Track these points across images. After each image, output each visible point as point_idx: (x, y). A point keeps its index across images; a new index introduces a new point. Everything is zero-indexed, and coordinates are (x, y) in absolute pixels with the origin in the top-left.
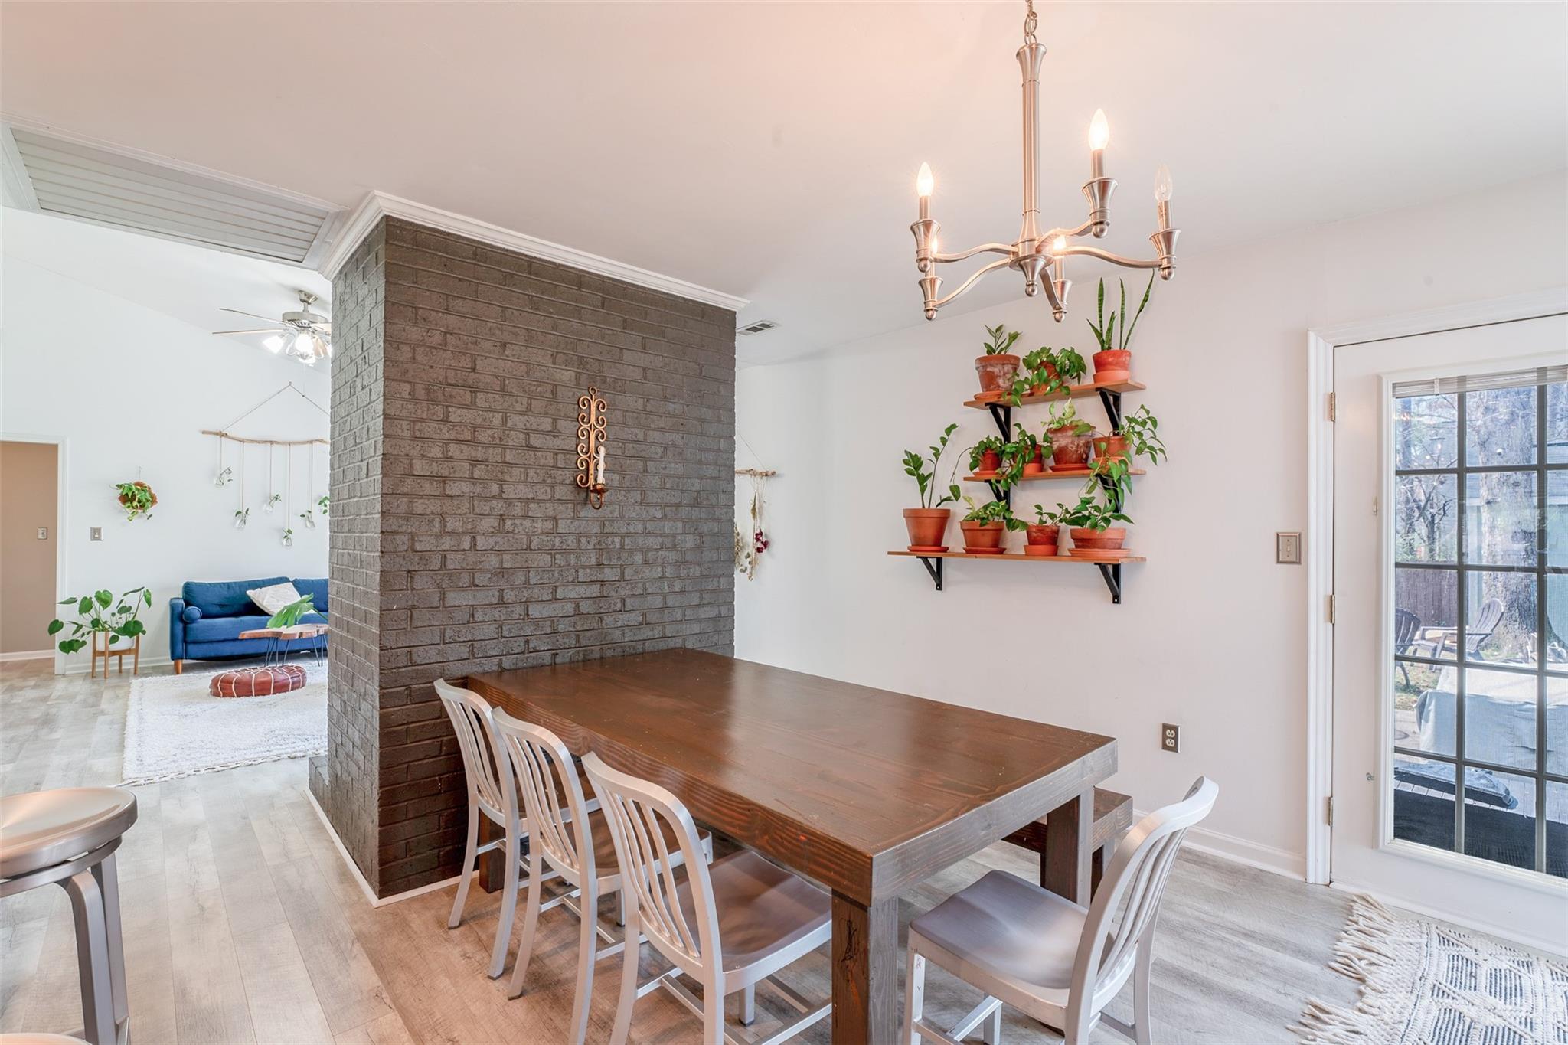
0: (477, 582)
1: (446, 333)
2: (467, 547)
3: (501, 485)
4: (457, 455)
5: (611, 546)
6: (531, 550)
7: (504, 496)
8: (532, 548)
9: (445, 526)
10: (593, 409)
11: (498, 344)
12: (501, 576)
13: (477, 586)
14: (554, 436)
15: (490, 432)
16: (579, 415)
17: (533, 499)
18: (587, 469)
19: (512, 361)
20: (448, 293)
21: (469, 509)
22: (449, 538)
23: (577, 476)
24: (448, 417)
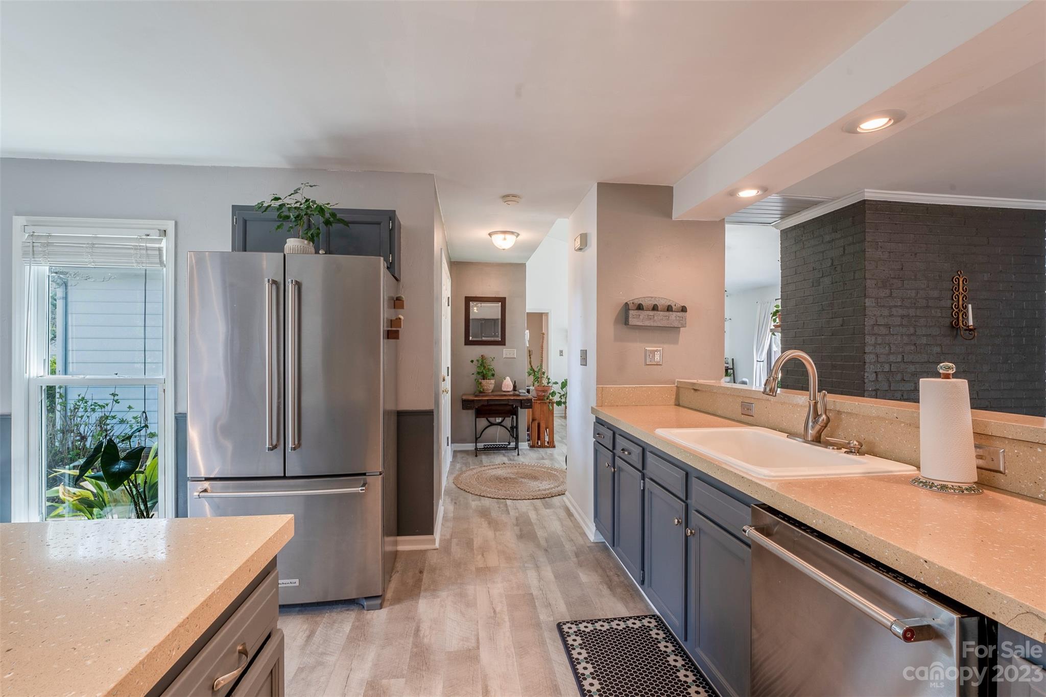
0: (905, 379)
1: (890, 252)
2: (900, 360)
3: (915, 328)
4: (895, 313)
5: (970, 361)
6: (929, 362)
7: (917, 334)
8: (930, 361)
9: (890, 350)
10: (961, 282)
11: (913, 254)
12: (915, 375)
13: (905, 380)
14: (940, 300)
15: (909, 301)
16: (953, 287)
17: (930, 335)
18: (958, 318)
19: (920, 262)
20: (891, 232)
21: (901, 341)
22: (892, 356)
23: (953, 321)
24: (891, 294)
